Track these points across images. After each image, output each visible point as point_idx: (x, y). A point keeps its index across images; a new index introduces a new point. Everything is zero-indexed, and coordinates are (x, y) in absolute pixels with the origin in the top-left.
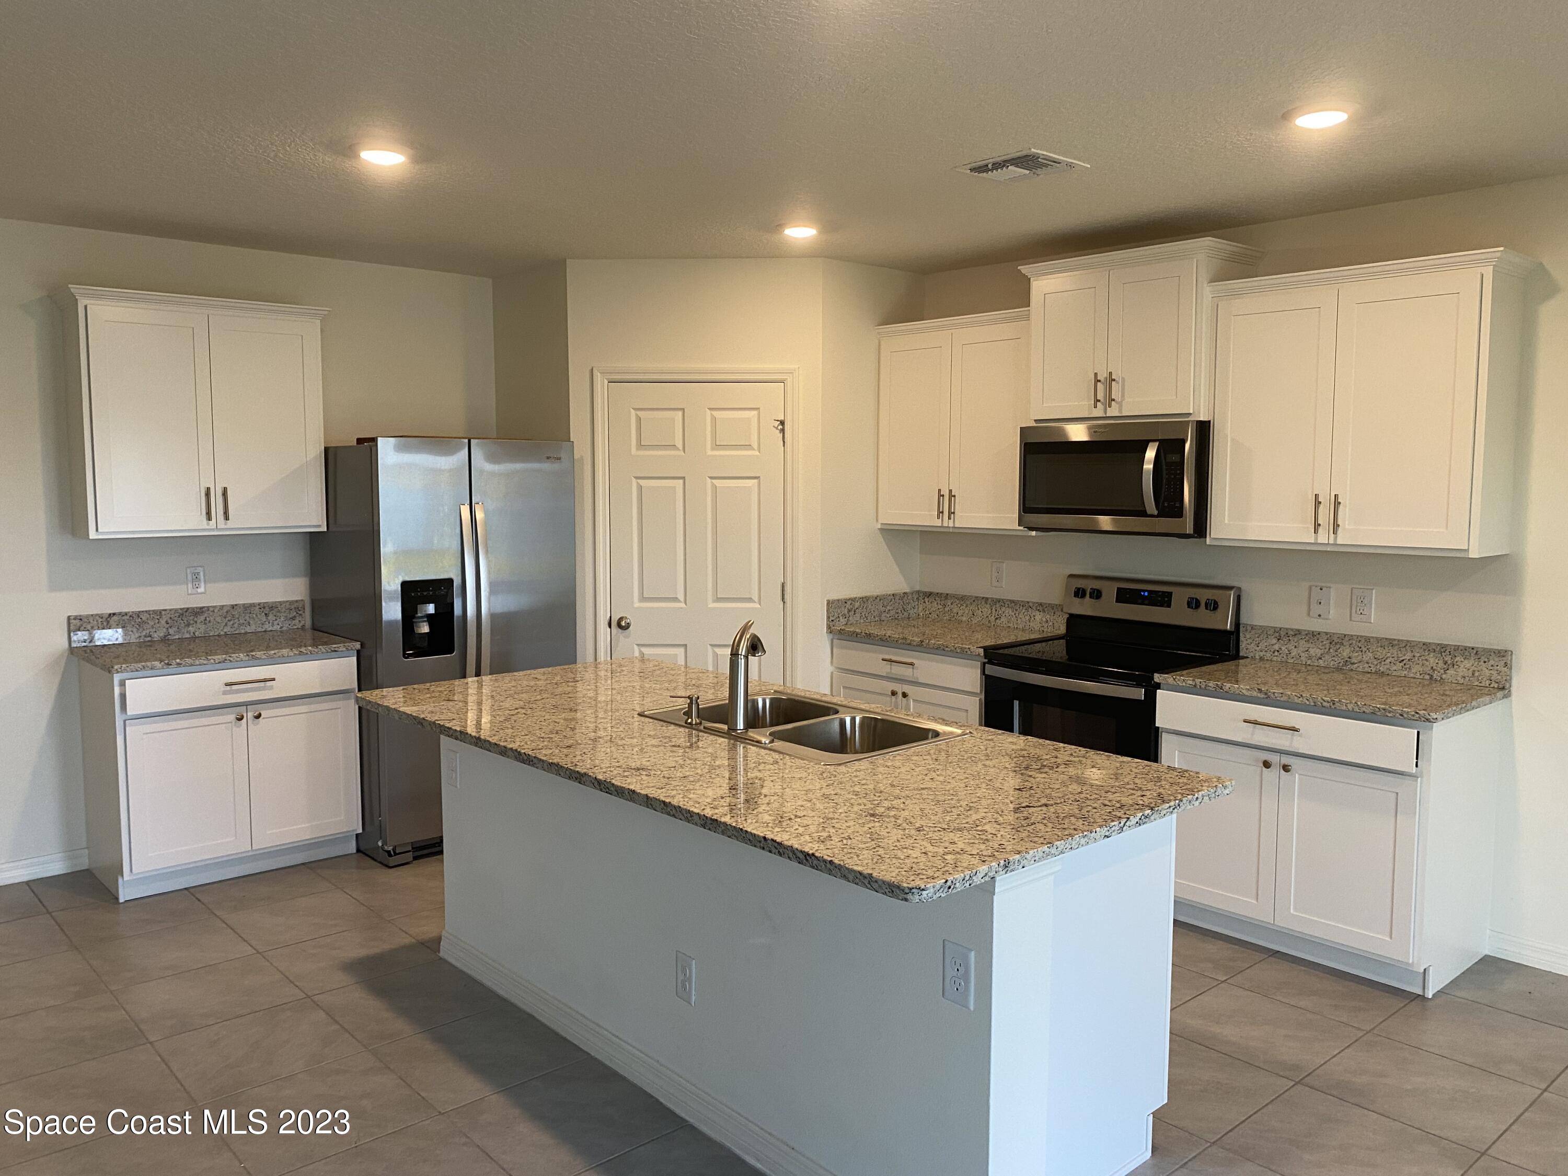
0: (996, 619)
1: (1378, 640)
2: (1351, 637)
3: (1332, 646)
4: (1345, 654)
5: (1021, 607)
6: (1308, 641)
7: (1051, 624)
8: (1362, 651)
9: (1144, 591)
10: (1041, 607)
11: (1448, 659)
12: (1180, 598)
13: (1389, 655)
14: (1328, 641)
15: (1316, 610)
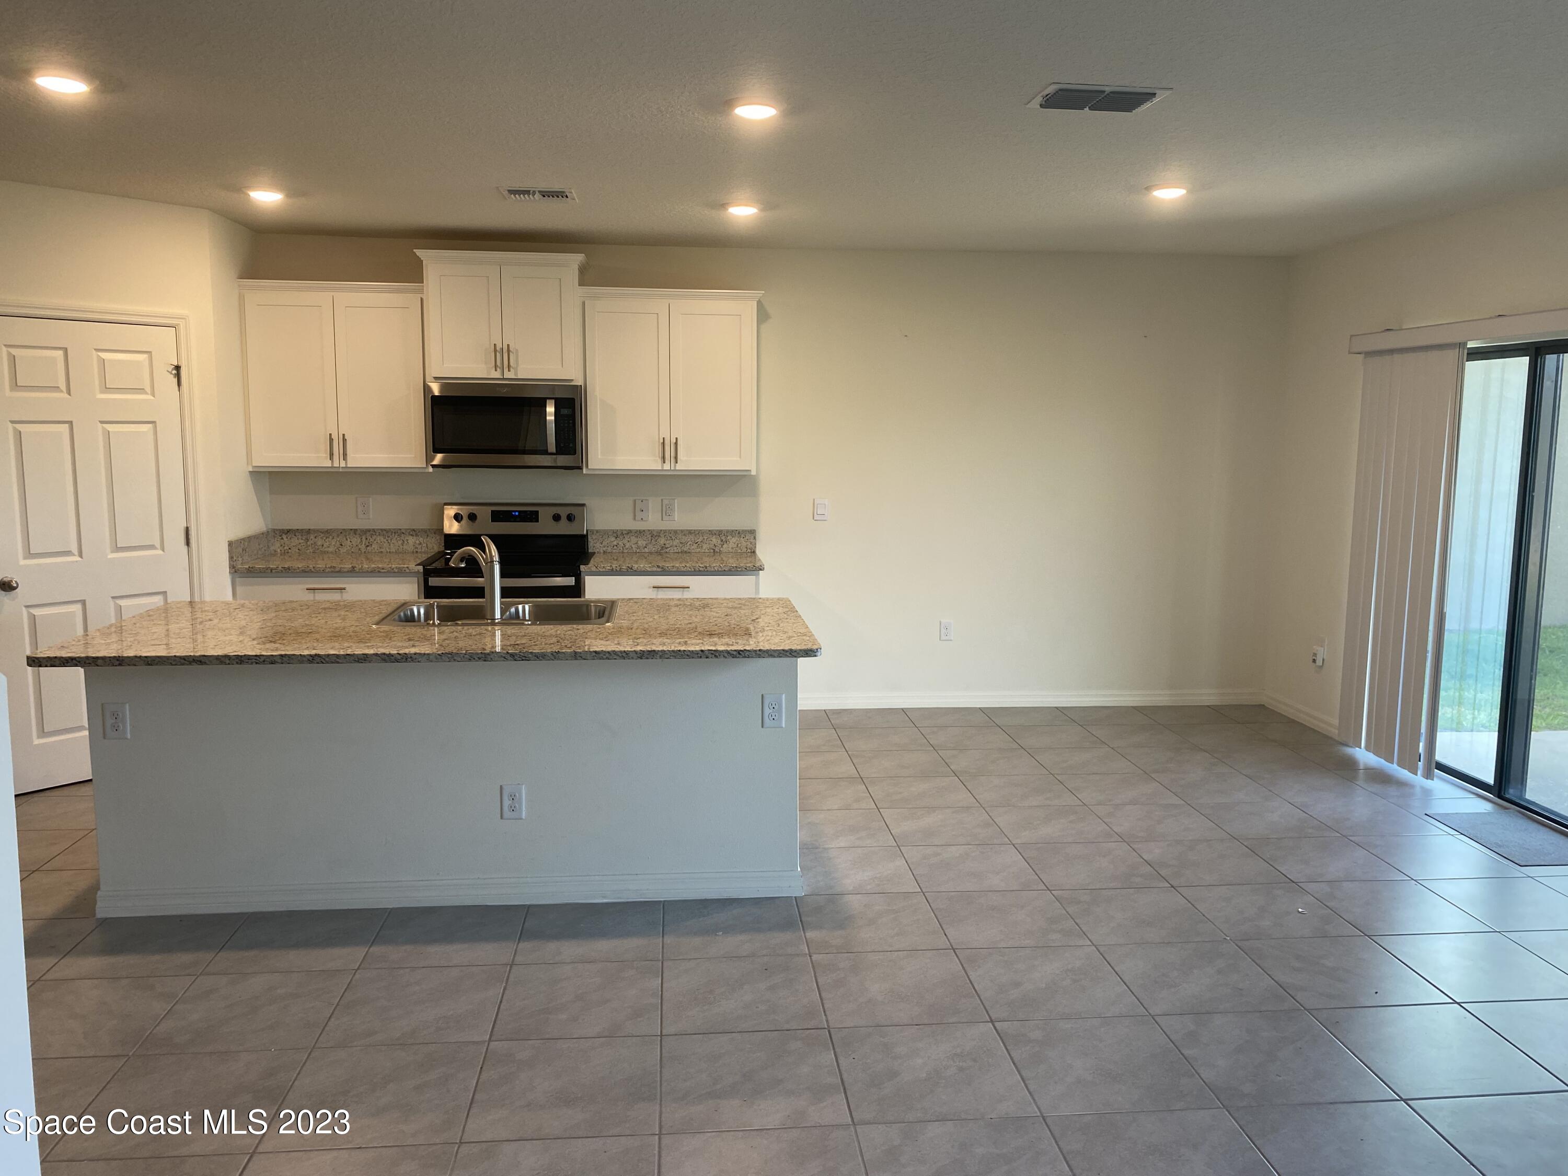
0: (367, 546)
1: (682, 531)
2: (665, 531)
3: (653, 538)
4: (662, 542)
5: (393, 534)
6: (637, 536)
7: (425, 545)
8: (672, 539)
9: (515, 511)
10: (414, 532)
11: (723, 538)
12: (545, 515)
13: (689, 540)
14: (650, 535)
15: (639, 515)
